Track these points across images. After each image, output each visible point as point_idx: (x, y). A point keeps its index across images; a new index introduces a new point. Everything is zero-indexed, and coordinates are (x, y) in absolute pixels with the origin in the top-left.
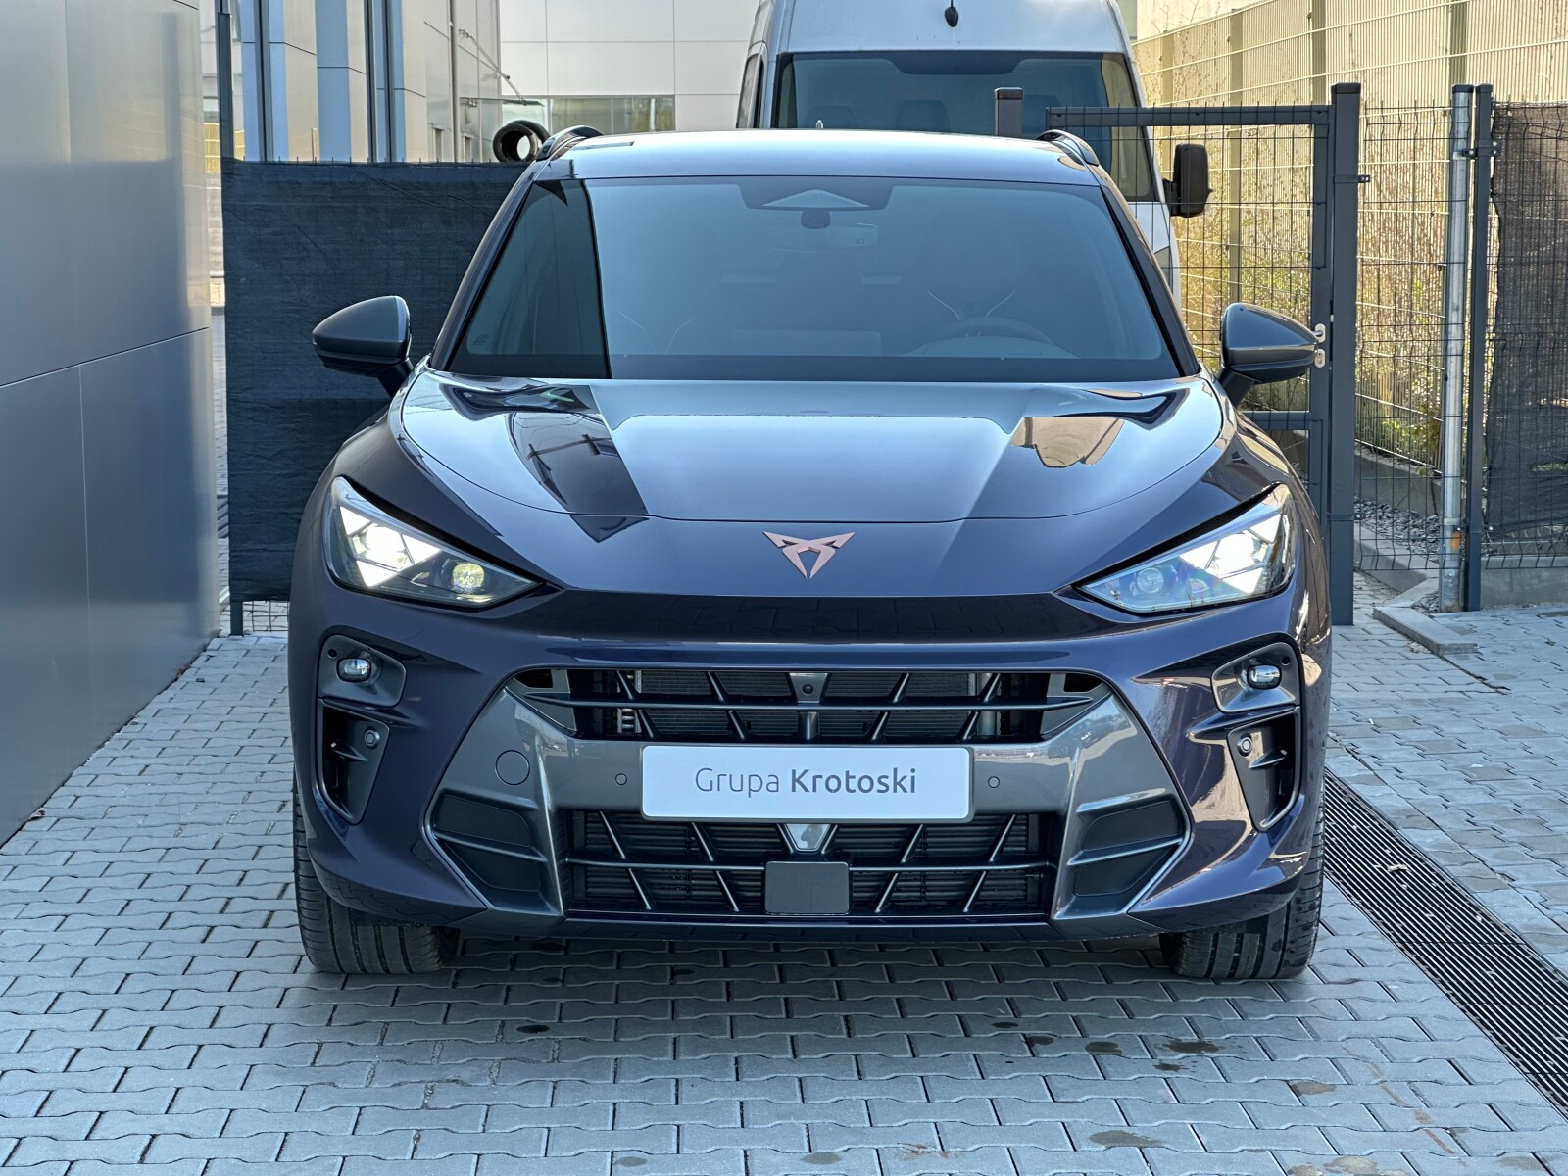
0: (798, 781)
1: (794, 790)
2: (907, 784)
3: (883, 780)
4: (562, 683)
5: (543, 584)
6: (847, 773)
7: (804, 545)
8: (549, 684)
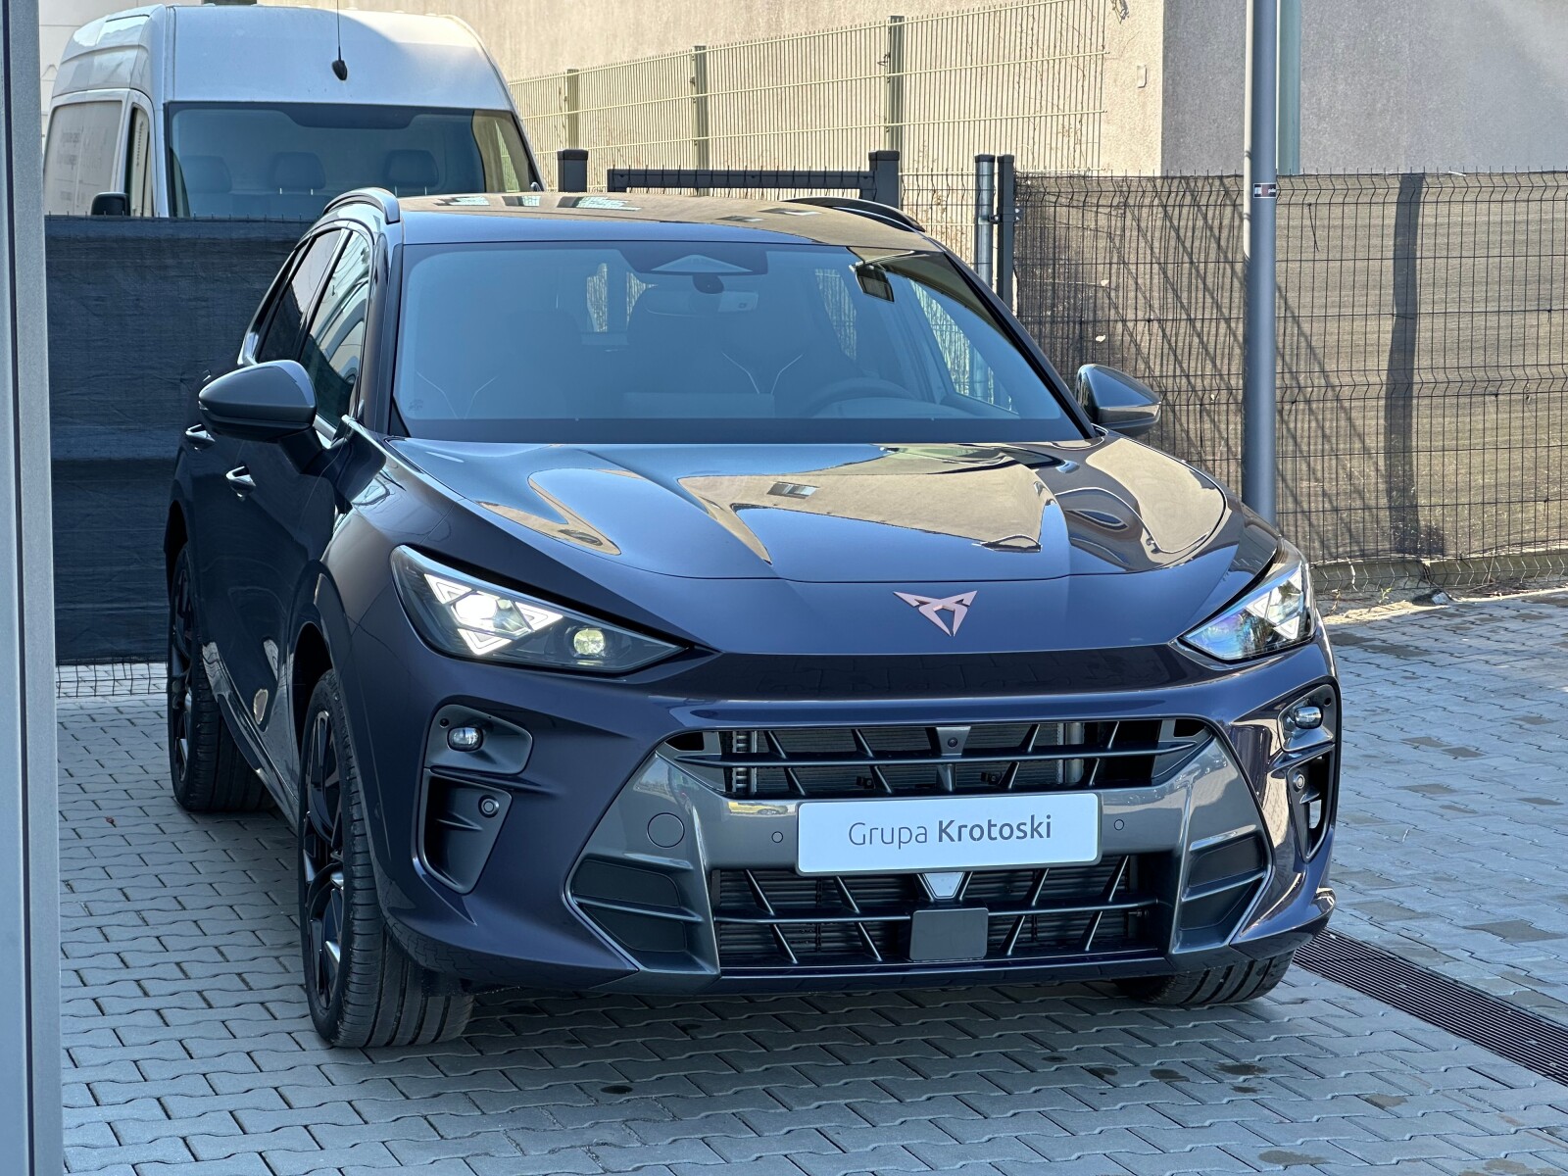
0: (944, 831)
1: (941, 840)
2: (1043, 830)
3: (1022, 827)
4: (712, 746)
5: (690, 648)
6: (990, 821)
7: (938, 604)
8: (701, 747)
